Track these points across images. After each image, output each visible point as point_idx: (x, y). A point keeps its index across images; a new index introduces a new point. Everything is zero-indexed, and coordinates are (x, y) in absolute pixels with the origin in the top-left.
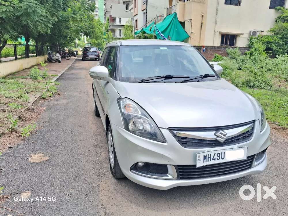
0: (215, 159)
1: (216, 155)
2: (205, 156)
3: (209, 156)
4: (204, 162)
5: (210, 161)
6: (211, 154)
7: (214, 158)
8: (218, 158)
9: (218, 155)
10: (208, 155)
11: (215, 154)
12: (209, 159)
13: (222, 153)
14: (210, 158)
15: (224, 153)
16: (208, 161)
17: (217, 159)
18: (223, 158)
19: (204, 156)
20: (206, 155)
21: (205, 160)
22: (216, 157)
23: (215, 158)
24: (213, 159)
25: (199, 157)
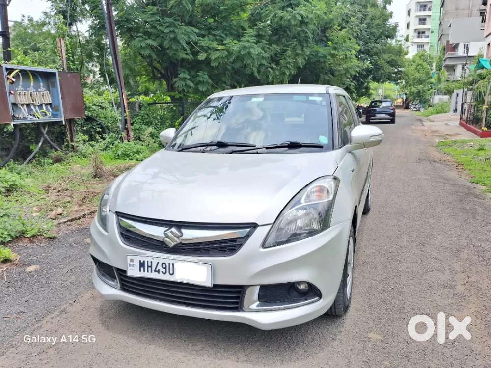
0: (158, 272)
1: (160, 265)
2: (142, 262)
3: (150, 265)
4: (140, 271)
5: (151, 272)
6: (151, 262)
7: (157, 270)
8: (164, 271)
9: (164, 266)
10: (148, 262)
11: (158, 263)
12: (150, 269)
13: (169, 264)
14: (151, 267)
15: (173, 265)
16: (148, 271)
17: (162, 272)
18: (171, 272)
19: (140, 261)
20: (144, 261)
21: (142, 269)
22: (159, 267)
23: (159, 270)
24: (155, 271)
25: (132, 260)
